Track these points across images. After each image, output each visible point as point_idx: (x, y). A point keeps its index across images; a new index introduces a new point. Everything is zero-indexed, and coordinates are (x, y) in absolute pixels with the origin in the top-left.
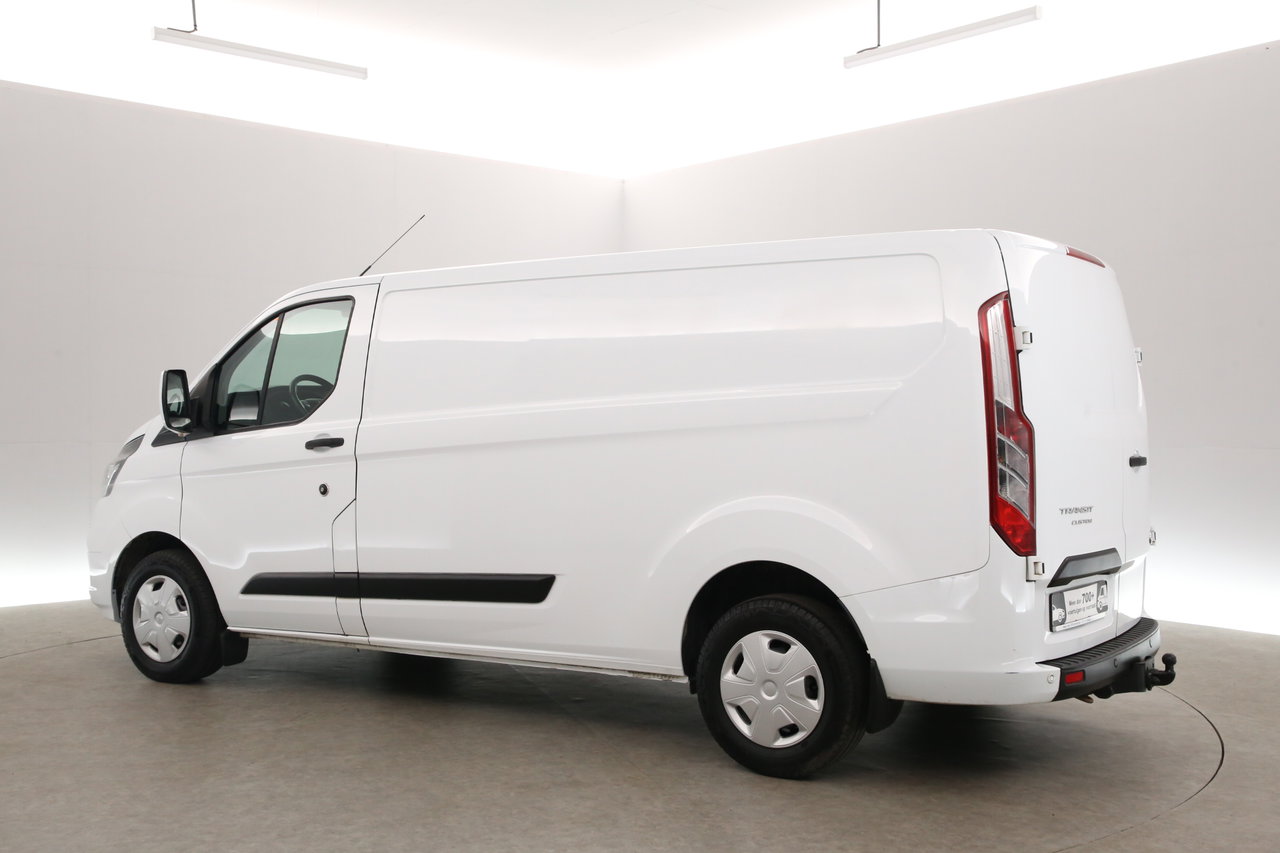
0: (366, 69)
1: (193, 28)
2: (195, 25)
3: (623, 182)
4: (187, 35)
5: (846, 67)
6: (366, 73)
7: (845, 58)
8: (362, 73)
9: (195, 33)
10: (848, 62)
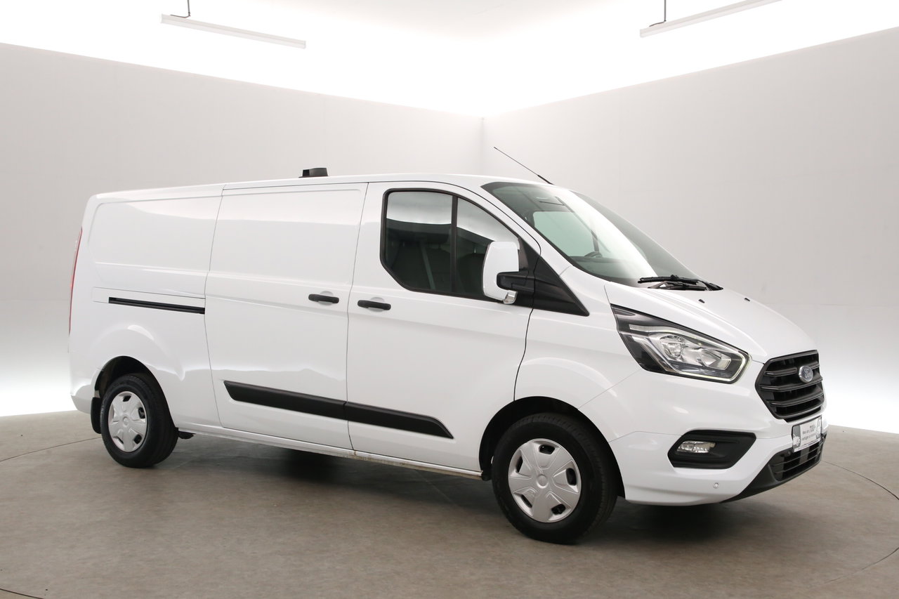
0: (305, 42)
1: (188, 15)
2: (189, 13)
3: (483, 119)
4: (184, 19)
5: (641, 36)
6: (305, 44)
7: (641, 30)
8: (303, 44)
9: (189, 18)
10: (643, 33)
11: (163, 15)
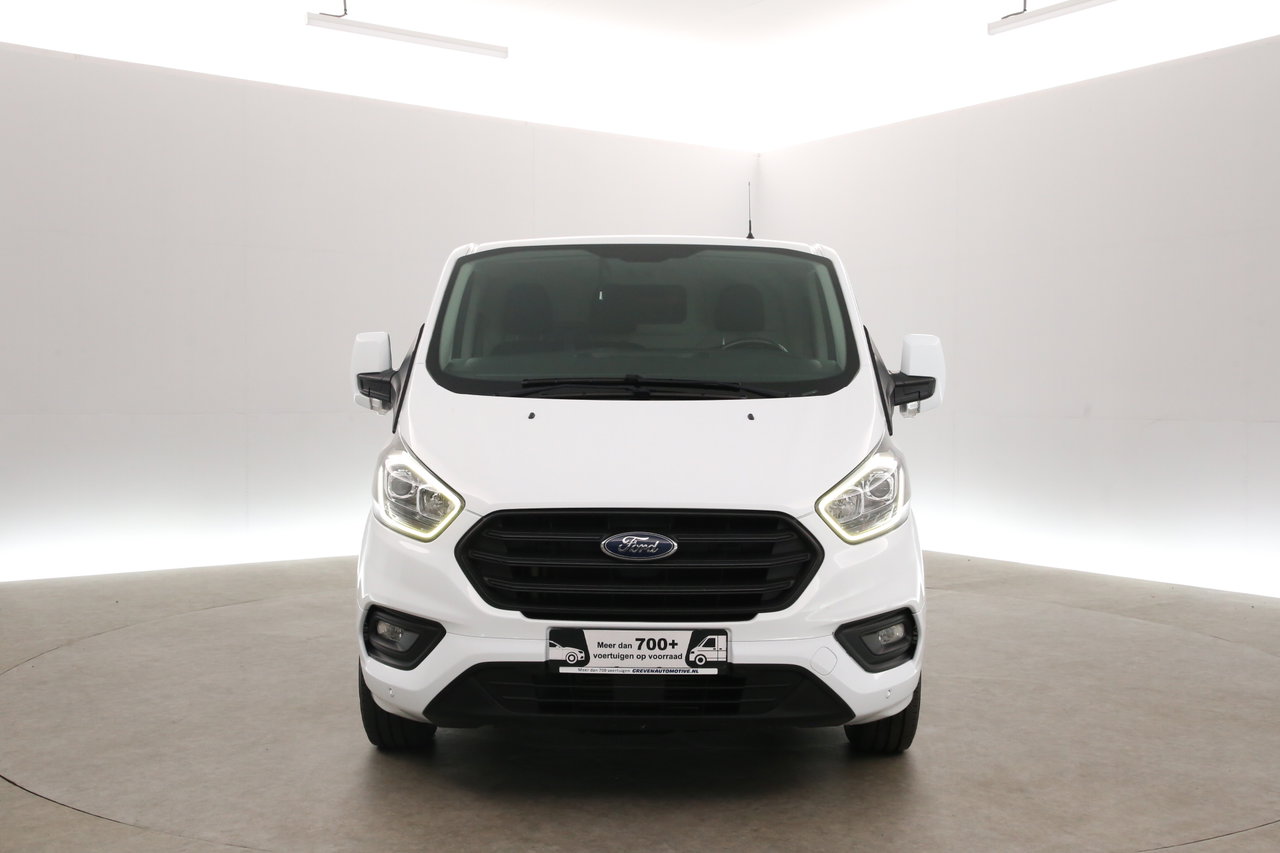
0: (507, 48)
1: (344, 13)
2: (345, 10)
3: (759, 156)
4: (337, 19)
6: (506, 52)
7: (989, 25)
8: (503, 52)
9: (345, 18)
10: (992, 28)
11: (309, 14)
